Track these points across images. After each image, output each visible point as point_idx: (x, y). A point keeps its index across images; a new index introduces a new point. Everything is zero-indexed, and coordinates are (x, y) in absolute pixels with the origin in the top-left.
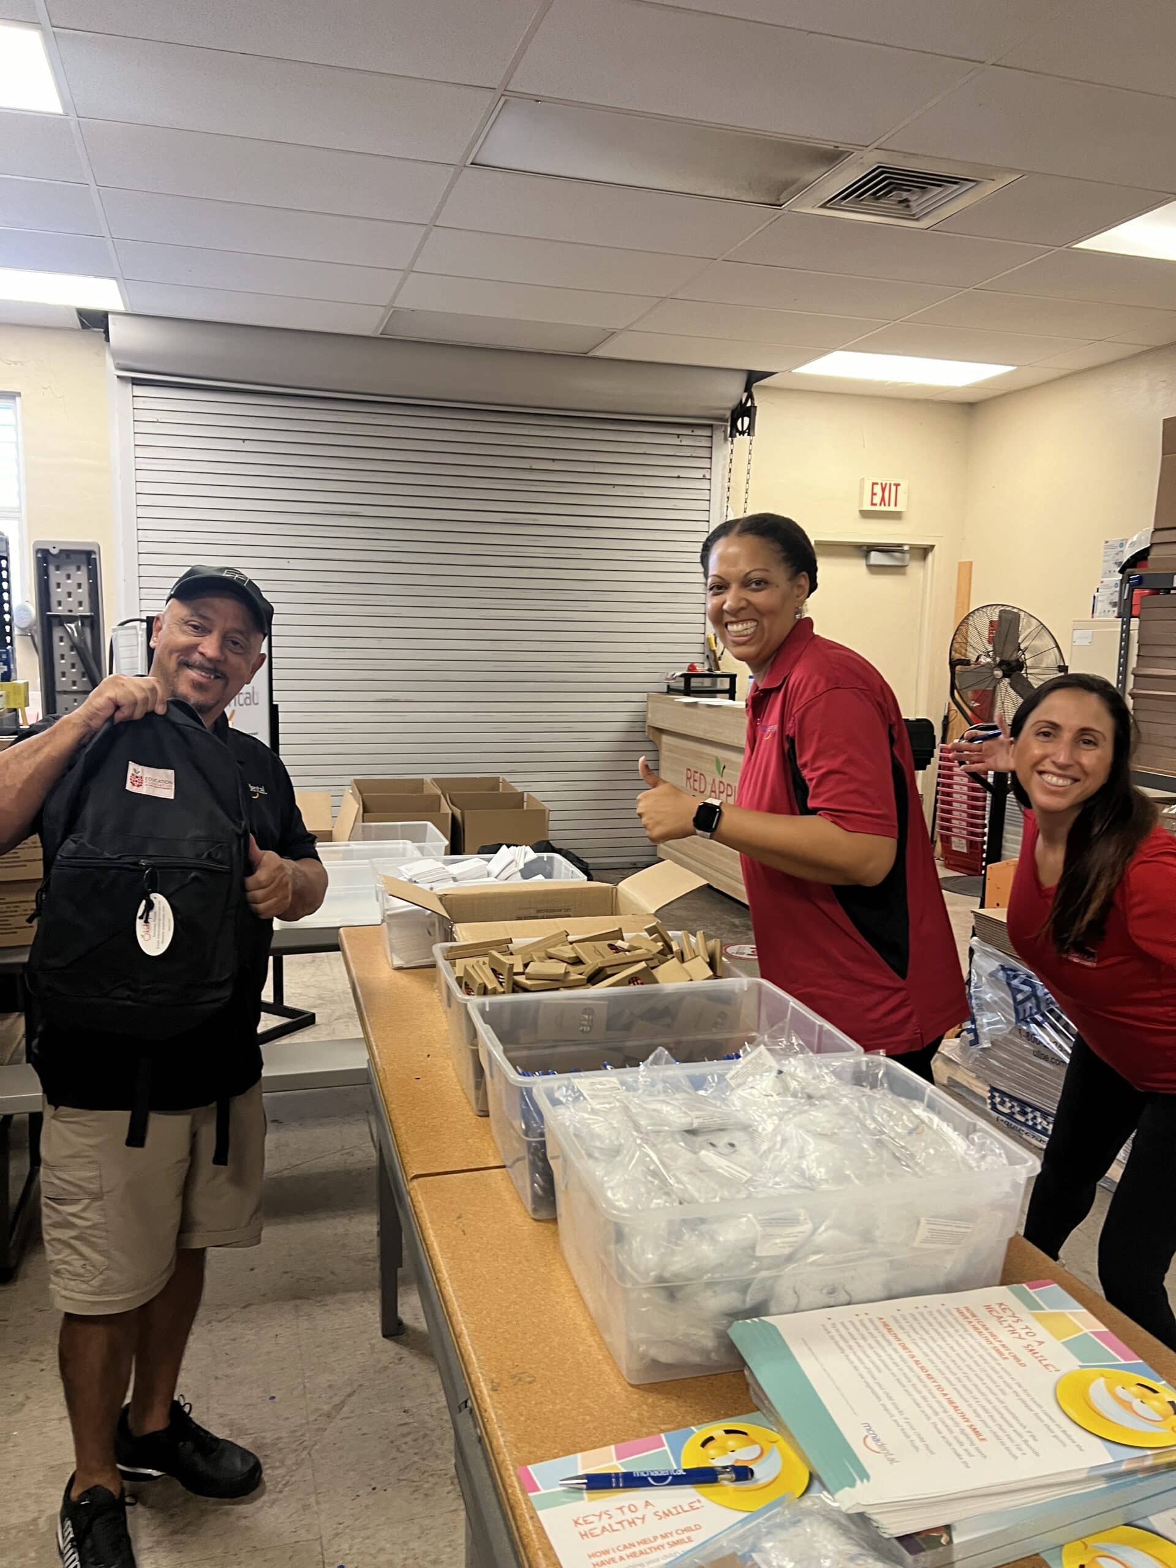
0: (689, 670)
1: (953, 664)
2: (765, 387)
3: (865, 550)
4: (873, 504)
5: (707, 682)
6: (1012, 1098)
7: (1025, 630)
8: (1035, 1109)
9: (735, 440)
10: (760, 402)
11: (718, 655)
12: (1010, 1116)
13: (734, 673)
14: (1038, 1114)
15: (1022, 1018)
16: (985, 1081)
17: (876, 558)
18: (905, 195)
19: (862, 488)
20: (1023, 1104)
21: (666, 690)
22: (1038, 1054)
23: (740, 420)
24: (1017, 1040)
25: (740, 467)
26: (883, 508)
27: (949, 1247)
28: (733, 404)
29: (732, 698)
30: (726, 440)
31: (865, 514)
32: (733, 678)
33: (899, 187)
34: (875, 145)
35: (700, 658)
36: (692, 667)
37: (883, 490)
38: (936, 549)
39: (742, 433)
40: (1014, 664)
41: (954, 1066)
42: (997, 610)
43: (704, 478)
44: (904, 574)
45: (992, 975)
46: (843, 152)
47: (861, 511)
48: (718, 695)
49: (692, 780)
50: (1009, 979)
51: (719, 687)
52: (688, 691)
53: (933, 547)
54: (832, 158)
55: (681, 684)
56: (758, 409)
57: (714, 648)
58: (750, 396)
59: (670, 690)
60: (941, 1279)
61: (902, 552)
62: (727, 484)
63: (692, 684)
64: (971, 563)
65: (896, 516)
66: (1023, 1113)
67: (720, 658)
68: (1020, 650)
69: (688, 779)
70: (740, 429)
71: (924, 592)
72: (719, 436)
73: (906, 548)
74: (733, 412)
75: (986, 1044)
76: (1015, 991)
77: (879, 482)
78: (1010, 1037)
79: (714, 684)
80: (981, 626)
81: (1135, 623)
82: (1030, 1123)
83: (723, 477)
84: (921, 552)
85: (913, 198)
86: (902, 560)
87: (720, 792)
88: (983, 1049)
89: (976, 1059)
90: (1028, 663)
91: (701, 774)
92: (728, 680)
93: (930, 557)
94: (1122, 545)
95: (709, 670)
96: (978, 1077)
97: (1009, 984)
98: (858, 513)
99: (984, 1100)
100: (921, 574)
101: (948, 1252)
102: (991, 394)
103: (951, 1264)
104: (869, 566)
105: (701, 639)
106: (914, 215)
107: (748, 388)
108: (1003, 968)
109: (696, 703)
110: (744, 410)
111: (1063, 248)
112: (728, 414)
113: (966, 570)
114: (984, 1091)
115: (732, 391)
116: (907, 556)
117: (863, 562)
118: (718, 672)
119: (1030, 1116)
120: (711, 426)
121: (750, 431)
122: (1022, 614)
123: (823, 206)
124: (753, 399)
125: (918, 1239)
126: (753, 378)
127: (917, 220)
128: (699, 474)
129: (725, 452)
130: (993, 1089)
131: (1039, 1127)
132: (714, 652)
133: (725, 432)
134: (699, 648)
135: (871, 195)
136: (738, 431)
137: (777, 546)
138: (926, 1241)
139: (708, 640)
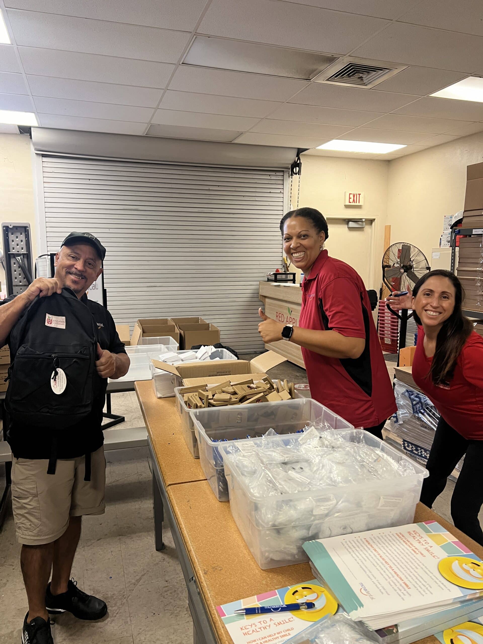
0: (276, 271)
1: (384, 267)
2: (304, 155)
3: (347, 221)
4: (350, 202)
5: (284, 277)
6: (412, 444)
7: (413, 253)
8: (422, 448)
9: (293, 177)
10: (303, 161)
11: (288, 265)
12: (412, 451)
13: (295, 272)
14: (423, 450)
15: (416, 411)
16: (401, 437)
17: (351, 224)
18: (361, 75)
19: (345, 196)
20: (417, 446)
21: (267, 280)
22: (422, 426)
23: (295, 168)
24: (414, 420)
25: (295, 188)
26: (354, 204)
27: (393, 508)
28: (292, 162)
29: (294, 283)
30: (289, 177)
31: (347, 207)
32: (294, 275)
33: (358, 72)
34: (348, 54)
35: (281, 267)
36: (277, 270)
37: (354, 197)
38: (376, 220)
39: (296, 174)
40: (408, 267)
41: (387, 431)
42: (401, 245)
43: (281, 192)
44: (363, 231)
45: (402, 394)
46: (335, 58)
47: (345, 205)
48: (288, 282)
49: (278, 317)
50: (410, 395)
51: (289, 278)
52: (276, 280)
53: (374, 219)
54: (331, 60)
55: (273, 278)
56: (302, 164)
57: (286, 262)
58: (299, 159)
59: (269, 280)
60: (389, 522)
61: (362, 222)
62: (290, 195)
63: (278, 278)
64: (390, 226)
65: (359, 207)
66: (417, 450)
67: (289, 267)
68: (411, 261)
69: (277, 316)
70: (295, 172)
71: (371, 238)
72: (286, 175)
73: (364, 220)
74: (292, 165)
75: (401, 422)
76: (412, 400)
77: (352, 193)
78: (411, 419)
79: (287, 277)
80: (395, 250)
81: (457, 249)
82: (420, 454)
83: (289, 192)
84: (370, 221)
85: (364, 76)
86: (362, 225)
87: (290, 322)
88: (400, 424)
89: (397, 429)
90: (414, 266)
91: (282, 314)
92: (292, 275)
93: (373, 223)
94: (451, 217)
95: (284, 271)
96: (398, 436)
97: (410, 398)
98: (344, 206)
99: (401, 445)
100: (370, 231)
101: (392, 510)
102: (397, 156)
103: (393, 515)
104: (349, 228)
105: (281, 259)
106: (364, 83)
107: (298, 155)
108: (407, 391)
109: (279, 285)
110: (297, 164)
111: (425, 96)
112: (290, 166)
113: (388, 229)
114: (400, 441)
115: (291, 157)
116: (364, 223)
117: (346, 226)
118: (288, 272)
119: (420, 451)
120: (283, 171)
121: (299, 173)
122: (411, 246)
123: (328, 80)
124: (300, 160)
125: (380, 505)
126: (300, 151)
127: (366, 85)
128: (279, 191)
129: (289, 182)
130: (404, 441)
131: (423, 456)
132: (286, 264)
133: (289, 173)
134: (280, 263)
135: (347, 75)
136: (294, 173)
137: (311, 221)
138: (383, 506)
139: (284, 259)
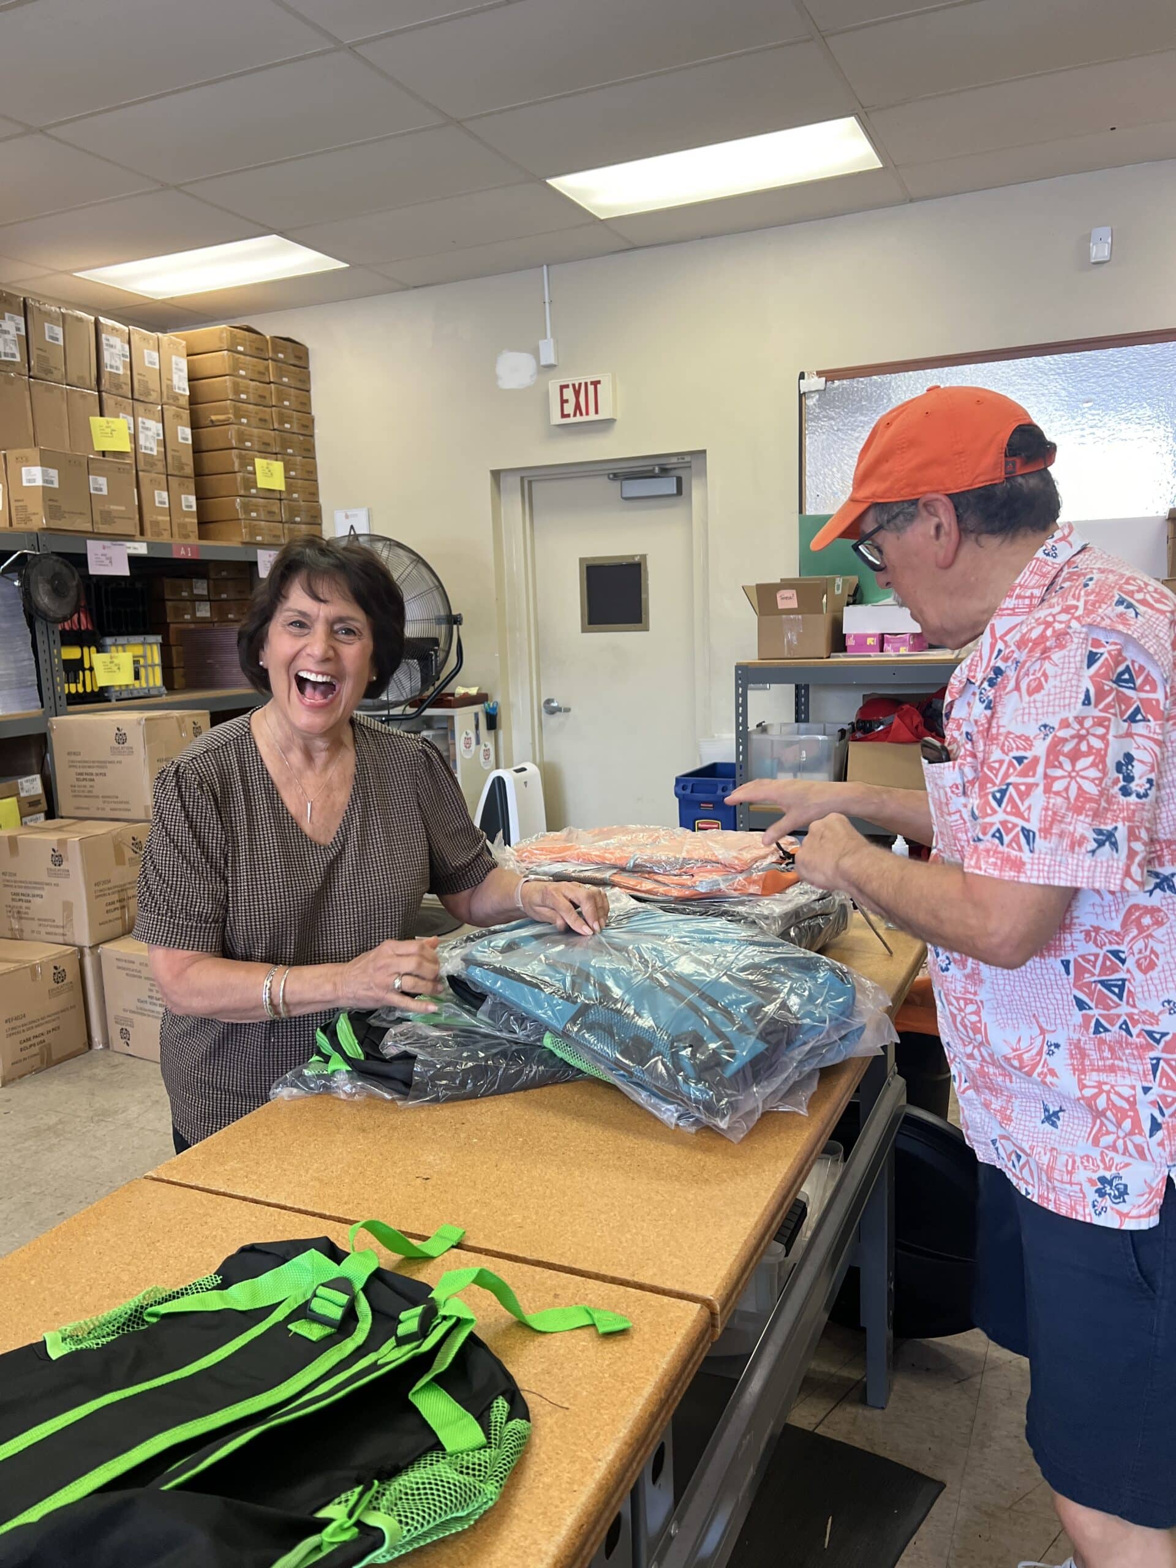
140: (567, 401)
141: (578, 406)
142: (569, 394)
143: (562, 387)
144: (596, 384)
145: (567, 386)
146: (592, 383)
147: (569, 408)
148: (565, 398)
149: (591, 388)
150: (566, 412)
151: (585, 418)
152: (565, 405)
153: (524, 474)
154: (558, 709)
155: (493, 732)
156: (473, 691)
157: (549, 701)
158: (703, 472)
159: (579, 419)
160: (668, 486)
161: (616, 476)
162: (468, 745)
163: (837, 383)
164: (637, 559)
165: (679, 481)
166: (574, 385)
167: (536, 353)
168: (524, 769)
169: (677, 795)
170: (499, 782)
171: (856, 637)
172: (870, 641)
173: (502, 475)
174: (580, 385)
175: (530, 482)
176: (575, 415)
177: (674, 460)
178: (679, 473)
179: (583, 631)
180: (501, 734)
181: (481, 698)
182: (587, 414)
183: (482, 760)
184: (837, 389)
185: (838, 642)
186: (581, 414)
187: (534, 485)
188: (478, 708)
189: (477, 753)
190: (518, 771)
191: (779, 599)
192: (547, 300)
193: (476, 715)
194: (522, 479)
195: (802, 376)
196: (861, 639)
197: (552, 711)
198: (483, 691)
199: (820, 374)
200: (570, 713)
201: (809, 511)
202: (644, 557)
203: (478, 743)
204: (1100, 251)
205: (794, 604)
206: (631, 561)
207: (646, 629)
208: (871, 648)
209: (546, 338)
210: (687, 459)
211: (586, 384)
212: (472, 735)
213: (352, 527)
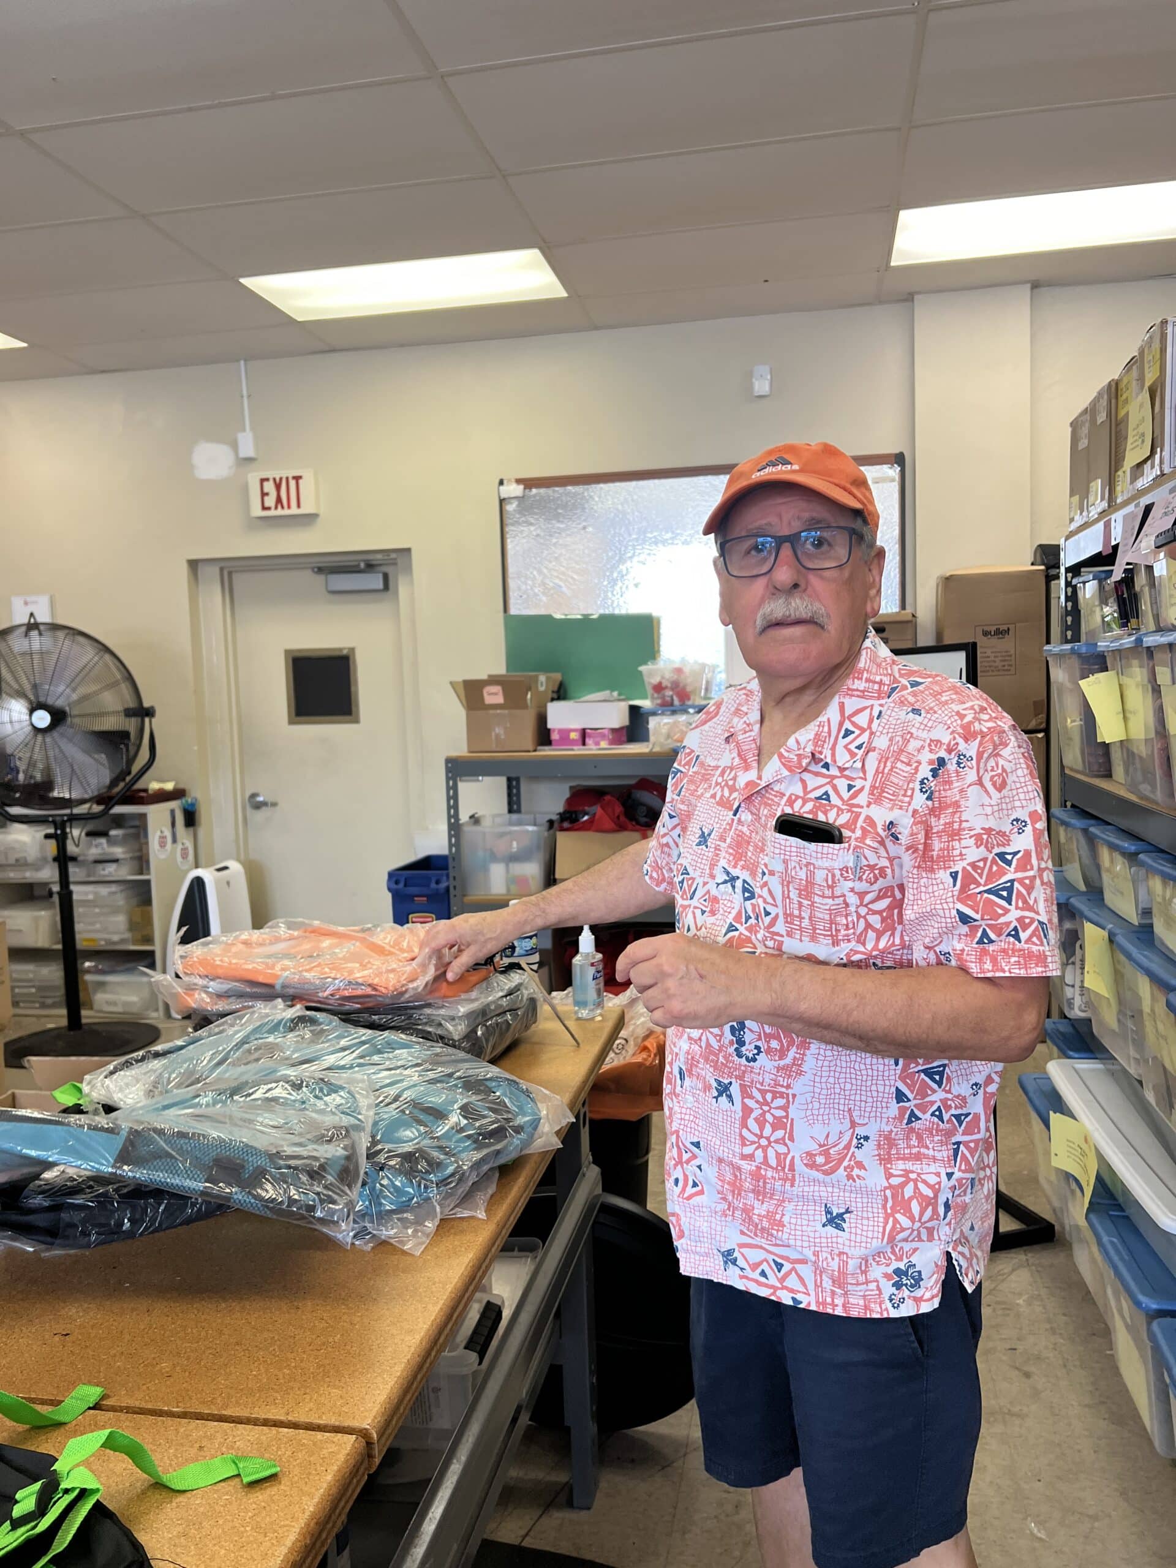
140: (267, 494)
141: (279, 500)
142: (269, 487)
143: (263, 481)
144: (297, 478)
145: (267, 480)
146: (294, 478)
147: (270, 501)
148: (266, 490)
149: (292, 483)
150: (267, 504)
151: (286, 512)
152: (266, 498)
153: (223, 564)
154: (264, 804)
155: (191, 829)
156: (169, 786)
157: (254, 796)
158: (408, 569)
159: (280, 512)
160: (375, 581)
161: (320, 570)
162: (163, 844)
163: (534, 491)
164: (345, 652)
165: (386, 577)
166: (274, 479)
167: (234, 446)
168: (226, 868)
169: (389, 889)
170: (198, 885)
171: (561, 731)
172: (574, 736)
173: (200, 565)
174: (281, 479)
175: (230, 573)
176: (276, 508)
177: (379, 556)
178: (385, 569)
179: (291, 722)
180: (202, 831)
181: (178, 794)
182: (289, 507)
183: (179, 859)
184: (535, 496)
185: (544, 736)
186: (283, 507)
187: (235, 576)
188: (174, 804)
189: (173, 852)
190: (219, 870)
191: (485, 695)
192: (245, 393)
193: (173, 812)
194: (222, 569)
195: (501, 483)
196: (565, 733)
197: (258, 806)
198: (181, 786)
199: (519, 481)
200: (278, 808)
201: (513, 611)
202: (352, 650)
203: (174, 841)
204: (761, 386)
205: (500, 699)
206: (337, 653)
207: (357, 721)
208: (573, 742)
209: (244, 430)
210: (393, 556)
211: (287, 479)
212: (168, 833)
213: (32, 615)
